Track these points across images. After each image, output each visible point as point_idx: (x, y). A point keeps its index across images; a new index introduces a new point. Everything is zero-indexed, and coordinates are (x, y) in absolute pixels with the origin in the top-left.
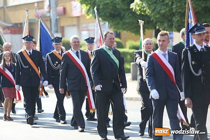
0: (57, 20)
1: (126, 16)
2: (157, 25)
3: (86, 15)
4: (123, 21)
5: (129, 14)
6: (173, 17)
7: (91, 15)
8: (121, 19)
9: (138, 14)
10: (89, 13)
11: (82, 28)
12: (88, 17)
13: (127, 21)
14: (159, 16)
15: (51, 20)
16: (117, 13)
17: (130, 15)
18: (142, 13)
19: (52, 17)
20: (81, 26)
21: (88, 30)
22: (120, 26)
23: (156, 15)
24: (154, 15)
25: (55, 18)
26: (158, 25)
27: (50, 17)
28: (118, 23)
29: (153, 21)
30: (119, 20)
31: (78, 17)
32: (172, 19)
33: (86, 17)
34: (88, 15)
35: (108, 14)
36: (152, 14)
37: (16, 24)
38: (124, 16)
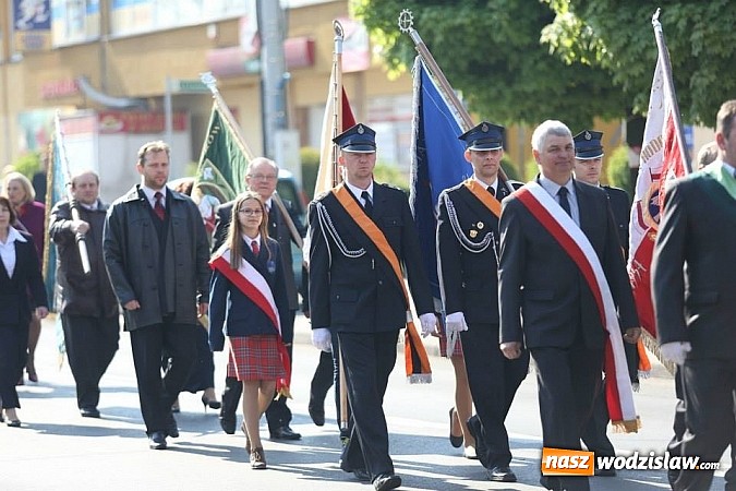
0: (283, 85)
1: (525, 71)
2: (636, 100)
3: (386, 67)
4: (517, 87)
5: (536, 62)
6: (691, 74)
7: (402, 67)
8: (509, 83)
9: (569, 62)
10: (396, 61)
11: (373, 111)
12: (392, 75)
13: (529, 88)
14: (642, 70)
15: (262, 84)
16: (493, 60)
17: (542, 66)
18: (583, 60)
19: (266, 76)
20: (368, 106)
21: (393, 120)
22: (504, 107)
23: (630, 65)
24: (623, 69)
25: (278, 78)
26: (640, 102)
27: (259, 73)
28: (500, 96)
29: (620, 86)
30: (501, 85)
31: (358, 75)
32: (688, 81)
33: (387, 72)
34: (394, 67)
35: (463, 65)
36: (619, 64)
37: (144, 100)
38: (518, 70)
